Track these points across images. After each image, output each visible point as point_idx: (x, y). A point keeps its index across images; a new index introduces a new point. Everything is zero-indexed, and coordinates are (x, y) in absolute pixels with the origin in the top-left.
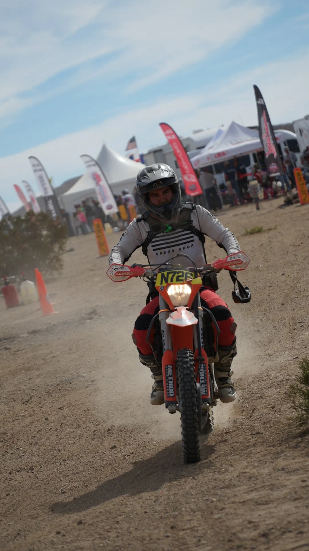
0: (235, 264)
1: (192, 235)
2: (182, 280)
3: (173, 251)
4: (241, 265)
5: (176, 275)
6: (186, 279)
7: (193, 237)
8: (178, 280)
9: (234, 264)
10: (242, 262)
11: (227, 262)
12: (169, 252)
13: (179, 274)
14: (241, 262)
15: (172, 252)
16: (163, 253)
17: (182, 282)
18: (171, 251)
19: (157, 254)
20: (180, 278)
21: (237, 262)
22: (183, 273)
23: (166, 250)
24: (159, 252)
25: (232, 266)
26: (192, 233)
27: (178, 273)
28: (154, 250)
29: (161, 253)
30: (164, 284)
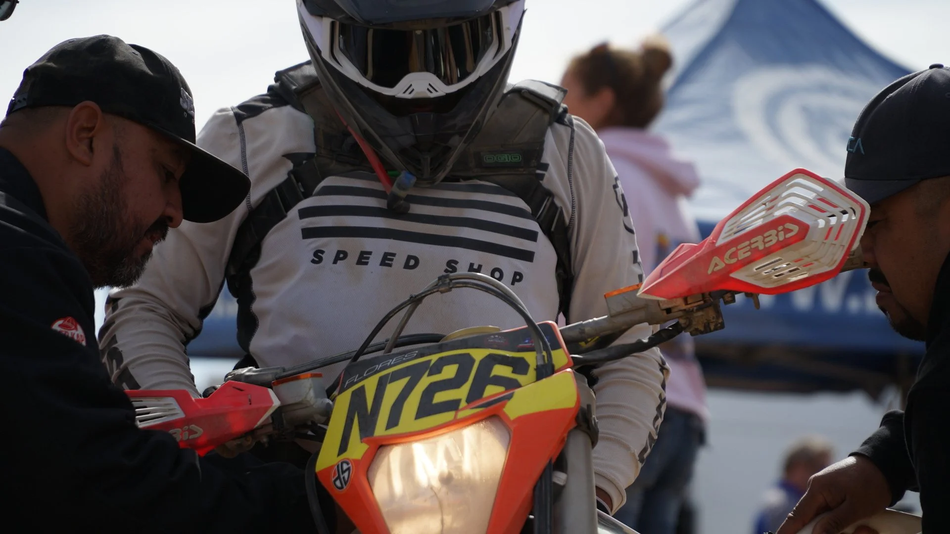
0: (768, 252)
1: (533, 225)
2: (453, 405)
3: (412, 263)
4: (804, 249)
5: (426, 381)
6: (475, 395)
7: (531, 236)
8: (426, 409)
9: (757, 255)
10: (804, 229)
11: (719, 251)
12: (387, 260)
13: (439, 371)
14: (795, 229)
15: (407, 266)
16: (353, 257)
17: (449, 416)
18: (399, 262)
19: (318, 256)
20: (440, 397)
21: (773, 237)
22: (465, 363)
23: (378, 246)
24: (331, 245)
25: (754, 267)
26: (533, 216)
27: (437, 369)
28: (308, 233)
29: (341, 256)
30: (357, 449)
